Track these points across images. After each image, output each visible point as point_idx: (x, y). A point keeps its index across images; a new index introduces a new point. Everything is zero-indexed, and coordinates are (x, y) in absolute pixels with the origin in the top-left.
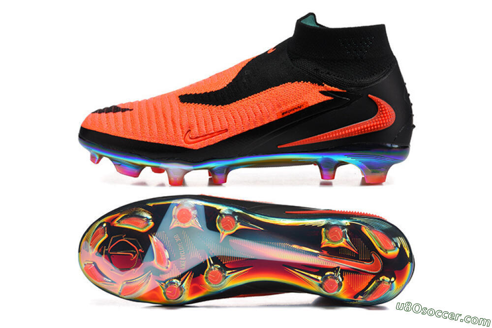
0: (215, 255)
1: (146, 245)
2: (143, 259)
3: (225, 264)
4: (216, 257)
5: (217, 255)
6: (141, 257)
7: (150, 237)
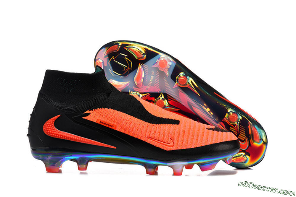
0: (167, 93)
1: (135, 67)
2: (129, 74)
3: (169, 100)
4: (166, 94)
5: (168, 93)
6: (129, 72)
7: (139, 65)
